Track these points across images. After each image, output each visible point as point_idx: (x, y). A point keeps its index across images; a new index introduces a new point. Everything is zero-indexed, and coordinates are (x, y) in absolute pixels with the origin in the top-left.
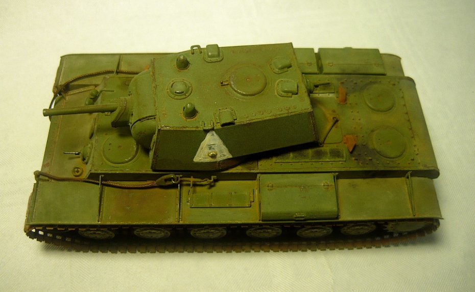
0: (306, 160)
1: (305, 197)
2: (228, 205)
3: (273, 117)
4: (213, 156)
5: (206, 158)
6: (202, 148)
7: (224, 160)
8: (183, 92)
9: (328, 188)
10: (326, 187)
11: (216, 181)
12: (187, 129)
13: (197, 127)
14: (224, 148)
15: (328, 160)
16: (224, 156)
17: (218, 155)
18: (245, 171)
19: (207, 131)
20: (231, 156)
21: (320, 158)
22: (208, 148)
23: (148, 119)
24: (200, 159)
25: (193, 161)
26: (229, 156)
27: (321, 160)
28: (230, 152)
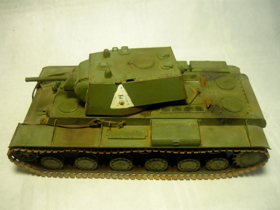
0: (180, 112)
1: (179, 131)
2: (131, 138)
3: (158, 78)
4: (122, 104)
5: (118, 106)
6: (115, 98)
7: (129, 108)
8: (106, 67)
9: (194, 126)
10: (193, 125)
11: (124, 124)
12: (106, 83)
13: (112, 82)
14: (128, 98)
15: (194, 112)
16: (129, 104)
17: (125, 104)
18: (143, 117)
19: (118, 84)
20: (133, 106)
21: (189, 111)
22: (119, 98)
23: (84, 80)
24: (114, 106)
25: (110, 108)
26: (132, 105)
27: (189, 112)
28: (133, 102)
